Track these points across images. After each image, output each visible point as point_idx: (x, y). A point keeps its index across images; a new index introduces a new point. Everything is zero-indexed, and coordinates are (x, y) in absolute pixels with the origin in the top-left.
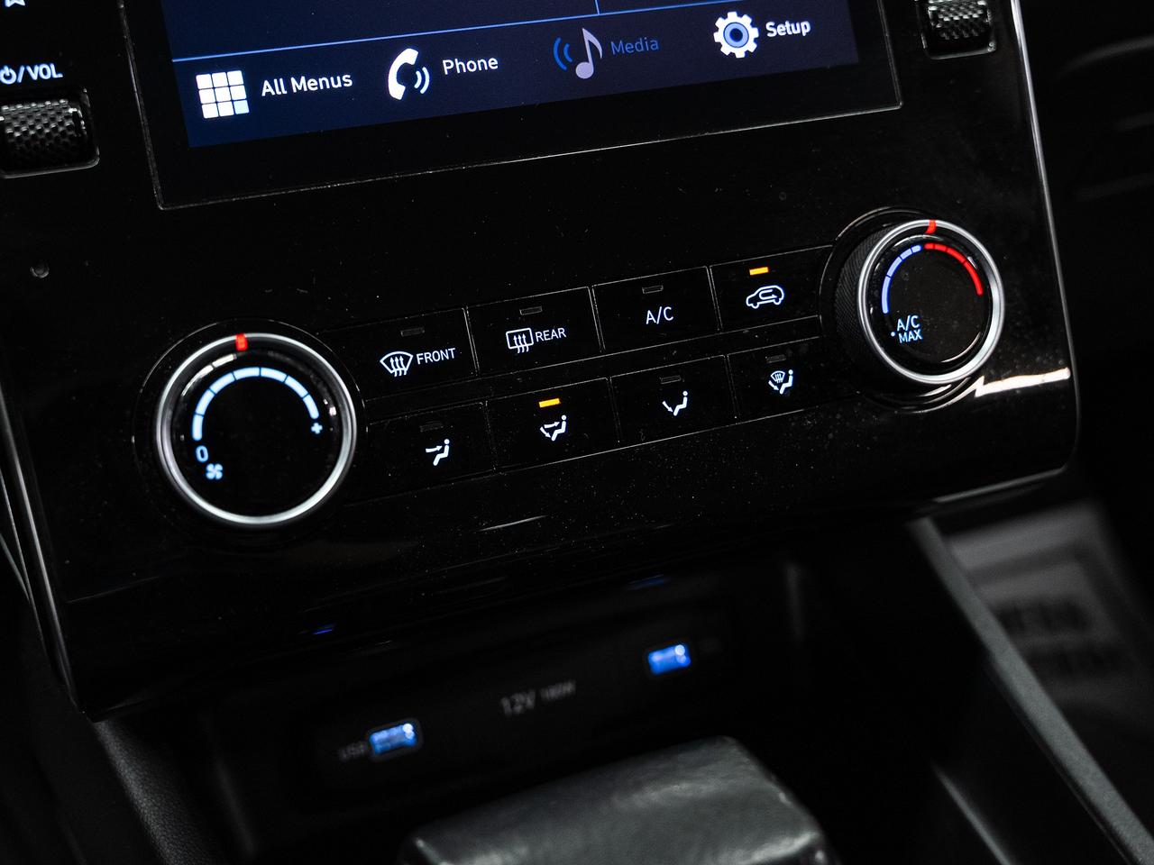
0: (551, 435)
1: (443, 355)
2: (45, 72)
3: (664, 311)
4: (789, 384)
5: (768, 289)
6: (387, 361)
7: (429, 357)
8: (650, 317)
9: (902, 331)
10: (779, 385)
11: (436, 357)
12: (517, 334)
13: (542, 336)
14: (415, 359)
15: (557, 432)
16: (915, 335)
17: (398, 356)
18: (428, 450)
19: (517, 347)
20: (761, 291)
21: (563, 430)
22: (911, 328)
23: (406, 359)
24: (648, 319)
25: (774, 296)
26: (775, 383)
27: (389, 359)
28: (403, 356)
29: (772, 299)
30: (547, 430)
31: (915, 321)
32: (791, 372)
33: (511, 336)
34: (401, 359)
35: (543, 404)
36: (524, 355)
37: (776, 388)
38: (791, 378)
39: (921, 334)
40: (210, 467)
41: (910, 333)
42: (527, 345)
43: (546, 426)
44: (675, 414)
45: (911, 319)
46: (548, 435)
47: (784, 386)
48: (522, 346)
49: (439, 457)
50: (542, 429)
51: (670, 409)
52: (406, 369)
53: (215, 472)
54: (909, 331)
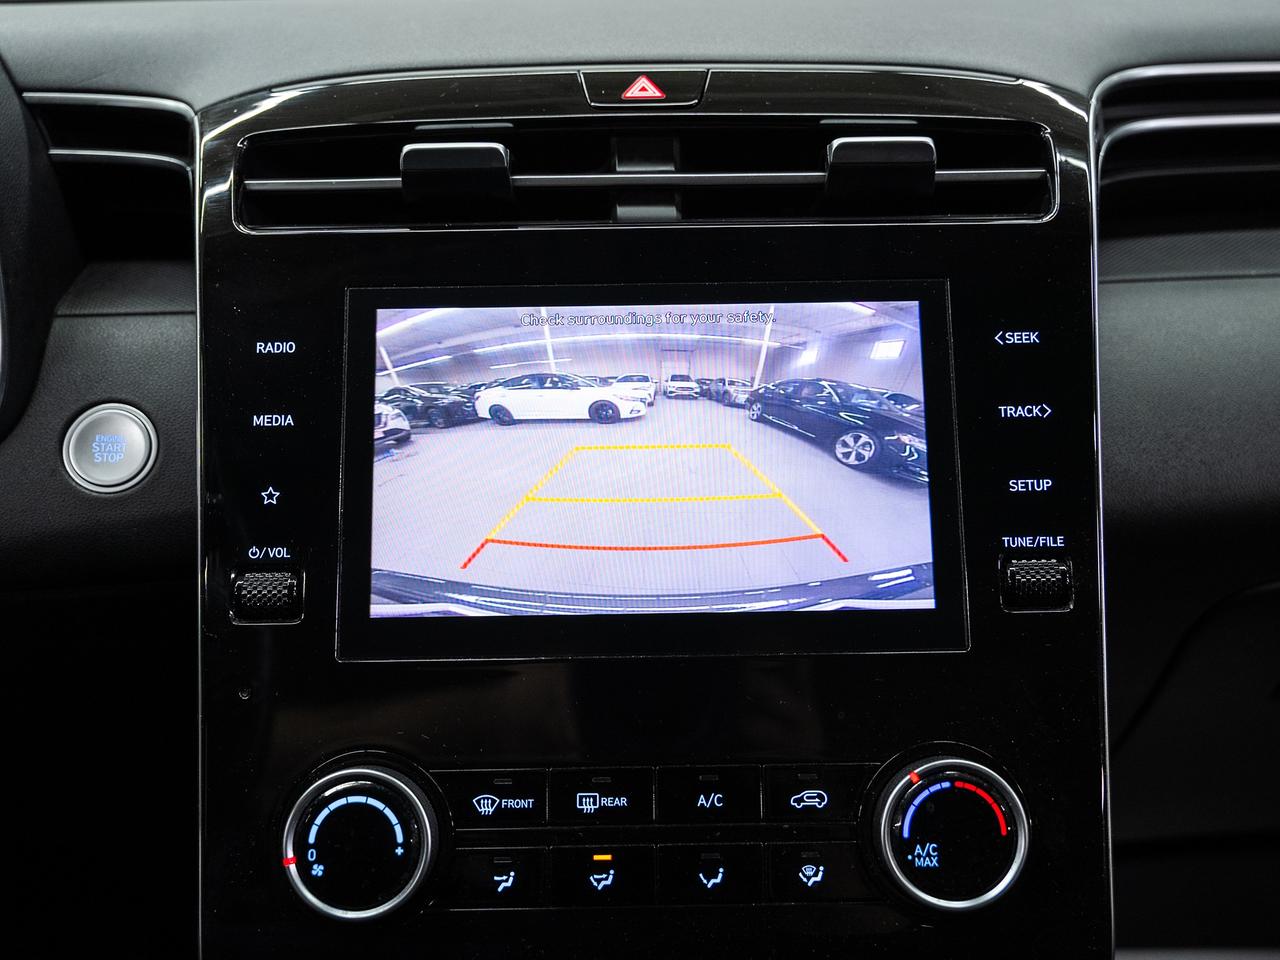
0: (598, 884)
1: (523, 804)
2: (279, 552)
3: (715, 797)
4: (819, 878)
5: (814, 793)
6: (478, 802)
7: (511, 803)
8: (702, 800)
9: (919, 856)
10: (809, 878)
11: (518, 804)
12: (586, 797)
13: (607, 802)
14: (500, 803)
15: (603, 883)
16: (932, 862)
17: (488, 799)
18: (496, 878)
19: (585, 807)
20: (806, 794)
21: (609, 882)
22: (928, 855)
23: (494, 802)
24: (700, 802)
25: (817, 800)
26: (805, 875)
27: (480, 800)
28: (492, 799)
29: (815, 802)
30: (596, 880)
31: (934, 850)
32: (821, 868)
33: (581, 797)
34: (490, 801)
35: (597, 857)
36: (589, 815)
37: (805, 880)
38: (821, 874)
39: (937, 862)
40: (315, 866)
41: (927, 859)
42: (593, 807)
43: (596, 876)
44: (709, 886)
45: (930, 847)
46: (595, 884)
47: (813, 879)
48: (589, 807)
49: (503, 885)
50: (591, 878)
51: (705, 881)
52: (491, 810)
53: (318, 870)
54: (927, 857)
